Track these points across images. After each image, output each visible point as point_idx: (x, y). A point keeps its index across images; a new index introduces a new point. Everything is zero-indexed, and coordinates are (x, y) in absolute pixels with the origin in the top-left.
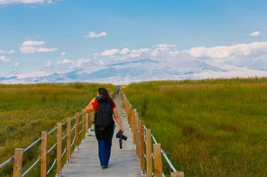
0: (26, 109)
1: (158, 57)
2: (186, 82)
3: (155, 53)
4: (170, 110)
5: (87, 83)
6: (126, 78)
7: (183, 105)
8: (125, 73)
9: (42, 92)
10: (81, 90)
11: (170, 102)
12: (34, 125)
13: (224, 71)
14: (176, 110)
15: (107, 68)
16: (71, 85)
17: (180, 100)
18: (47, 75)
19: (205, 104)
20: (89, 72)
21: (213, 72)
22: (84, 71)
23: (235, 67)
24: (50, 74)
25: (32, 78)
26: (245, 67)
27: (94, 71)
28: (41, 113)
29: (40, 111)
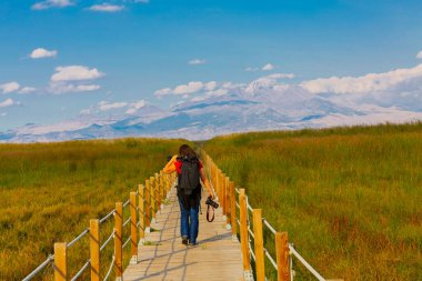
0: (39, 186)
1: (256, 95)
2: (305, 133)
3: (250, 89)
5: (144, 139)
6: (207, 130)
8: (204, 121)
9: (70, 156)
12: (48, 216)
13: (360, 114)
14: (301, 181)
15: (176, 114)
16: (118, 143)
18: (81, 127)
20: (148, 121)
21: (343, 116)
22: (139, 120)
23: (378, 108)
24: (87, 126)
25: (58, 133)
26: (394, 107)
27: (156, 119)
28: (66, 193)
29: (63, 189)
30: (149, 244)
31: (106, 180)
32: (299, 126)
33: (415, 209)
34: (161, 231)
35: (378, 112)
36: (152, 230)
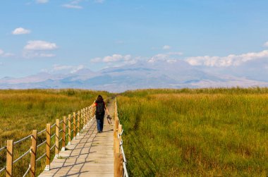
0: (6, 117)
1: (155, 65)
2: (184, 91)
4: (167, 122)
6: (122, 86)
7: (182, 116)
8: (121, 80)
9: (30, 99)
10: (73, 98)
11: (167, 113)
13: (223, 81)
14: (174, 122)
16: (63, 92)
17: (179, 111)
19: (207, 116)
21: (211, 82)
22: (79, 78)
28: (21, 122)
29: (20, 120)
30: (61, 158)
31: (50, 115)
32: (182, 86)
33: (240, 144)
34: (72, 150)
35: (234, 80)
36: (66, 149)
